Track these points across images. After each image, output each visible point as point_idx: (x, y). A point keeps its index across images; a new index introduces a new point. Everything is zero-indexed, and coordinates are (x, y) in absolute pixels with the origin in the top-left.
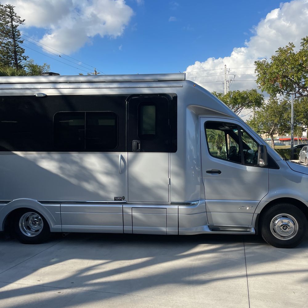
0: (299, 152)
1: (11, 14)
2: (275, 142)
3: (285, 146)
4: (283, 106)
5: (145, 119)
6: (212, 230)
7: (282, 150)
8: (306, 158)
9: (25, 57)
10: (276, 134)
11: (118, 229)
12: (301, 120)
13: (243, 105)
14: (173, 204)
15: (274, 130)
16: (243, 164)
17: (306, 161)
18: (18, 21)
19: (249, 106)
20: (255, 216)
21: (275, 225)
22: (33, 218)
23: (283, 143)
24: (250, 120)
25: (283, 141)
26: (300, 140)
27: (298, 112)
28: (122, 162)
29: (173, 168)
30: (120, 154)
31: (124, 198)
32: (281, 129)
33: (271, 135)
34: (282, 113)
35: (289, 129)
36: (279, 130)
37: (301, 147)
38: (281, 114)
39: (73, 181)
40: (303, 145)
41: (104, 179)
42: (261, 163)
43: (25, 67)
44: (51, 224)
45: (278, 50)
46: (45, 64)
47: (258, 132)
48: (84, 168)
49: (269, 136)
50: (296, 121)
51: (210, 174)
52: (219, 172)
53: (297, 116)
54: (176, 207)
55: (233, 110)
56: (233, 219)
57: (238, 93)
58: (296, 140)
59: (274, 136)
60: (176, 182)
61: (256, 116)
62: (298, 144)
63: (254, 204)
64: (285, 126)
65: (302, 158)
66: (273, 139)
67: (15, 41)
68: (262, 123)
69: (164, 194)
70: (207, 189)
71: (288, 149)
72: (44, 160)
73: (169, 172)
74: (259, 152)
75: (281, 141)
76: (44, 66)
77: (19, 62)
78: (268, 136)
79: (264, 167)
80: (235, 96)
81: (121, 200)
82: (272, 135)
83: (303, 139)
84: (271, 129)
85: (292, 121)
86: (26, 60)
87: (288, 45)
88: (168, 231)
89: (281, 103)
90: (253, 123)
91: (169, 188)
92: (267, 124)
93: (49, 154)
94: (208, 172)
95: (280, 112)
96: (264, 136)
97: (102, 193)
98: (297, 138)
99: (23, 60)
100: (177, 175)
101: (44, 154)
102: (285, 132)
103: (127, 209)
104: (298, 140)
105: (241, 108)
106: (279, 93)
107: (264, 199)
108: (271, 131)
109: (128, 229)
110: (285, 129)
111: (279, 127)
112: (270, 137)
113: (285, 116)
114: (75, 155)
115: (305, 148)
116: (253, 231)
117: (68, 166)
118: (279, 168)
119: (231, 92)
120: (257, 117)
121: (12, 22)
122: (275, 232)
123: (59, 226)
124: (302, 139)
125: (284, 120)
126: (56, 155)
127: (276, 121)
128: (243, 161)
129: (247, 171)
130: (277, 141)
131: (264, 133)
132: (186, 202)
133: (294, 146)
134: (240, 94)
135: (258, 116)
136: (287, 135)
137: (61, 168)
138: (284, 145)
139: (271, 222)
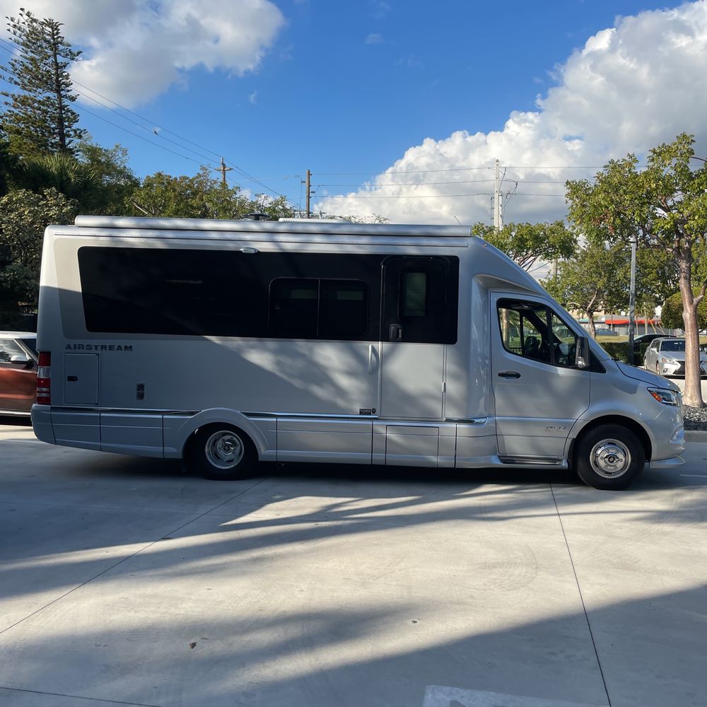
0: (644, 350)
1: (54, 39)
2: (597, 326)
3: (617, 337)
4: (615, 253)
5: (409, 292)
6: (505, 462)
7: (611, 344)
8: (657, 361)
9: (78, 132)
10: (600, 311)
11: (362, 457)
12: (652, 284)
13: (536, 254)
14: (449, 421)
15: (596, 303)
16: (552, 365)
17: (658, 369)
18: (67, 55)
19: (547, 256)
20: (569, 441)
21: (597, 457)
22: (224, 441)
23: (613, 330)
24: (547, 281)
25: (614, 325)
26: (649, 325)
27: (645, 268)
28: (374, 358)
29: (451, 367)
30: (370, 345)
31: (374, 411)
32: (611, 301)
33: (589, 314)
34: (613, 269)
35: (627, 302)
36: (606, 302)
37: (649, 339)
38: (610, 270)
39: (298, 383)
40: (655, 336)
41: (344, 381)
42: (580, 363)
43: (78, 151)
44: (260, 448)
45: (608, 164)
46: (117, 147)
47: (564, 305)
48: (315, 365)
49: (583, 313)
50: (640, 286)
51: (504, 379)
52: (518, 376)
53: (645, 275)
54: (454, 425)
55: (516, 261)
56: (536, 447)
57: (527, 227)
58: (641, 325)
59: (595, 314)
60: (454, 388)
61: (559, 272)
62: (646, 334)
63: (568, 424)
64: (618, 294)
65: (649, 362)
66: (593, 322)
67: (60, 97)
68: (572, 288)
69: (436, 406)
70: (499, 401)
71: (624, 344)
72: (252, 351)
73: (444, 373)
74: (578, 347)
75: (610, 325)
76: (115, 151)
77: (67, 140)
78: (581, 314)
79: (584, 369)
80: (522, 235)
81: (370, 414)
82: (590, 312)
83: (656, 323)
84: (590, 301)
85: (632, 285)
86: (80, 137)
87: (627, 158)
88: (441, 461)
89: (611, 247)
90: (553, 287)
91: (445, 398)
92: (582, 289)
93: (260, 341)
94: (501, 375)
95: (609, 265)
96: (574, 314)
97: (340, 402)
98: (644, 319)
99: (75, 136)
100: (455, 377)
101: (253, 341)
102: (618, 308)
103: (380, 428)
104: (646, 325)
105: (532, 258)
106: (609, 239)
107: (582, 416)
108: (590, 305)
109: (379, 458)
110: (617, 300)
111: (605, 297)
112: (585, 315)
113: (619, 273)
114: (301, 345)
115: (655, 343)
116: (564, 464)
117: (288, 361)
118: (605, 372)
119: (514, 226)
120: (560, 275)
121: (55, 57)
122: (597, 466)
123: (272, 452)
124: (654, 322)
125: (617, 282)
126: (271, 343)
127: (600, 285)
128: (553, 360)
129: (558, 374)
130: (600, 325)
131: (576, 307)
132: (468, 418)
133: (637, 337)
134: (531, 232)
135: (564, 272)
136: (623, 313)
137: (278, 363)
138: (616, 334)
139: (591, 453)
